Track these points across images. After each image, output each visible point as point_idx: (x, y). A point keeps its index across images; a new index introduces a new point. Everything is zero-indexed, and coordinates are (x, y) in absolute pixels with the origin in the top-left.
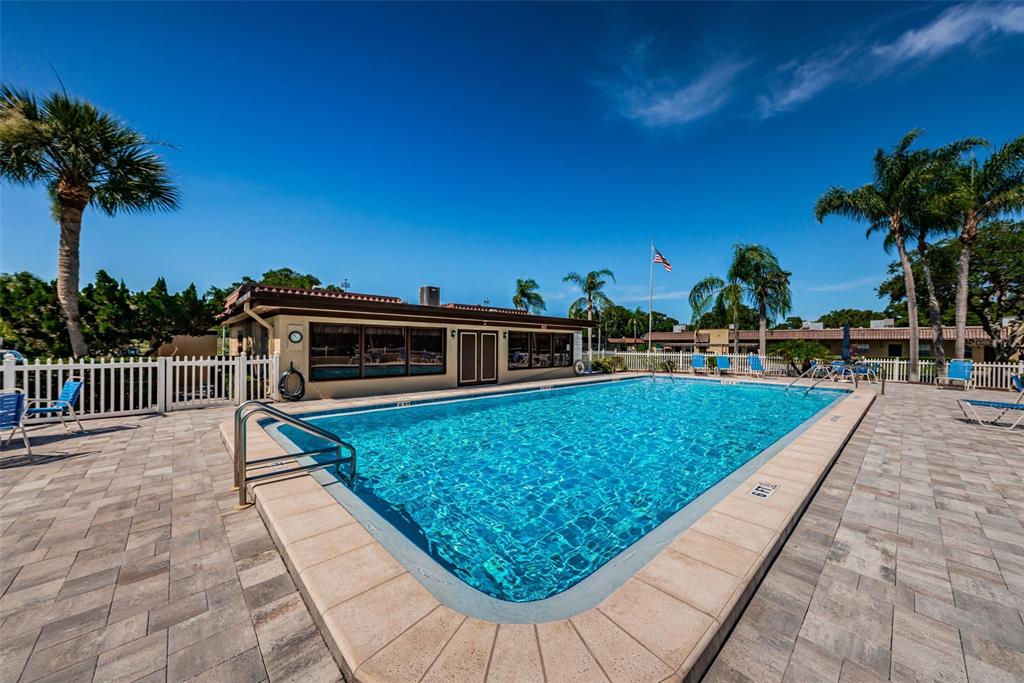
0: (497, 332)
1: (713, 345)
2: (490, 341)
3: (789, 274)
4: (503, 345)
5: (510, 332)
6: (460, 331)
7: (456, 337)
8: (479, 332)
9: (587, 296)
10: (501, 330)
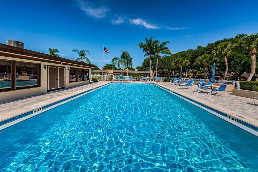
0: (65, 67)
1: (110, 73)
2: (62, 71)
3: (132, 59)
4: (67, 72)
5: (70, 68)
6: (48, 66)
7: (46, 68)
8: (58, 67)
9: (80, 57)
10: (67, 67)
